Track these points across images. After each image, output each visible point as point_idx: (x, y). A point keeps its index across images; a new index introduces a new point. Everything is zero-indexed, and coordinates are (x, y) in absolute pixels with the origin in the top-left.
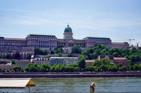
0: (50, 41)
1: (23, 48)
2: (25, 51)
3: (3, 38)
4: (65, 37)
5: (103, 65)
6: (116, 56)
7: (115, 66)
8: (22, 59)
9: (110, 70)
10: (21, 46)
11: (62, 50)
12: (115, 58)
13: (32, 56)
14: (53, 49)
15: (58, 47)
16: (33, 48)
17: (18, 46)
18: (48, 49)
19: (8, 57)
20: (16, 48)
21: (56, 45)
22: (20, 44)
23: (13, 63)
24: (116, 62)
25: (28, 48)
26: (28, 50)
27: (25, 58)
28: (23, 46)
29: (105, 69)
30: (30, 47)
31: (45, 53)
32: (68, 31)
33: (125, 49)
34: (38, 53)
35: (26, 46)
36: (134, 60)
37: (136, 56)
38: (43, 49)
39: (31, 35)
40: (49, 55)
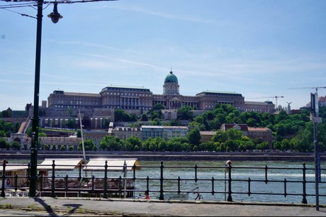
0: (141, 98)
1: (96, 109)
2: (98, 115)
3: (62, 92)
4: (166, 91)
5: (229, 140)
6: (252, 125)
7: (250, 142)
8: (94, 128)
9: (242, 148)
10: (91, 107)
11: (160, 113)
12: (249, 129)
13: (111, 124)
14: (145, 112)
15: (154, 109)
16: (113, 110)
17: (86, 107)
18: (137, 112)
19: (72, 125)
20: (83, 109)
21: (151, 105)
22: (90, 104)
23: (79, 135)
24: (251, 135)
25: (103, 110)
26: (103, 114)
27: (99, 128)
28: (95, 107)
29: (233, 147)
30: (107, 109)
31: (132, 119)
32: (171, 81)
33: (267, 112)
34: (120, 118)
35: (101, 107)
36: (283, 133)
37: (285, 126)
38: (129, 112)
39: (109, 88)
40: (139, 122)
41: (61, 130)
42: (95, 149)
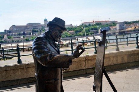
0: (38, 26)
1: (26, 30)
2: (27, 31)
3: (15, 25)
4: (45, 23)
5: (65, 35)
6: (69, 30)
7: (70, 35)
8: (26, 35)
9: (69, 36)
10: (24, 29)
11: (45, 29)
12: (69, 31)
13: (32, 33)
14: (40, 29)
15: (42, 28)
16: (31, 30)
17: (23, 29)
18: (38, 29)
19: (20, 35)
20: (22, 30)
21: (41, 27)
22: (24, 28)
23: (24, 37)
24: (70, 33)
27: (28, 35)
28: (26, 29)
29: (67, 36)
30: (29, 29)
31: (37, 31)
32: (46, 20)
33: (71, 27)
34: (34, 31)
35: (27, 29)
36: (77, 32)
37: (77, 30)
38: (36, 30)
39: (29, 23)
40: (39, 32)
41: (17, 36)
42: (30, 40)
